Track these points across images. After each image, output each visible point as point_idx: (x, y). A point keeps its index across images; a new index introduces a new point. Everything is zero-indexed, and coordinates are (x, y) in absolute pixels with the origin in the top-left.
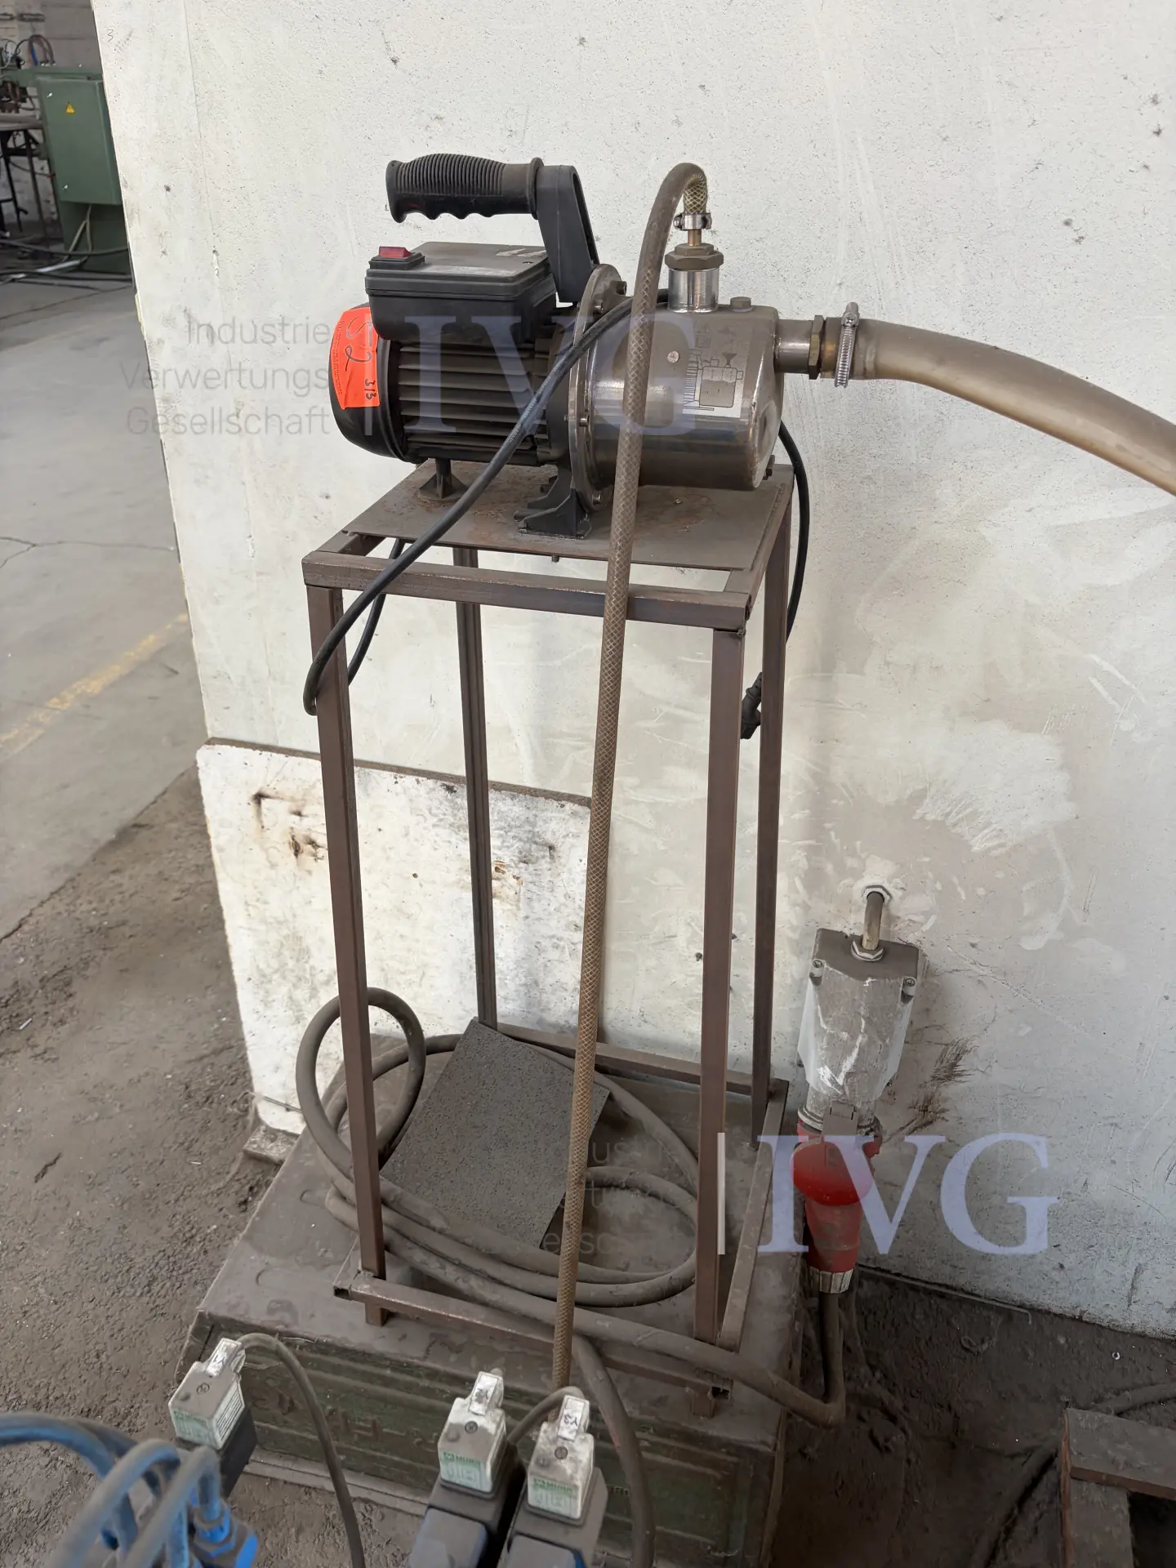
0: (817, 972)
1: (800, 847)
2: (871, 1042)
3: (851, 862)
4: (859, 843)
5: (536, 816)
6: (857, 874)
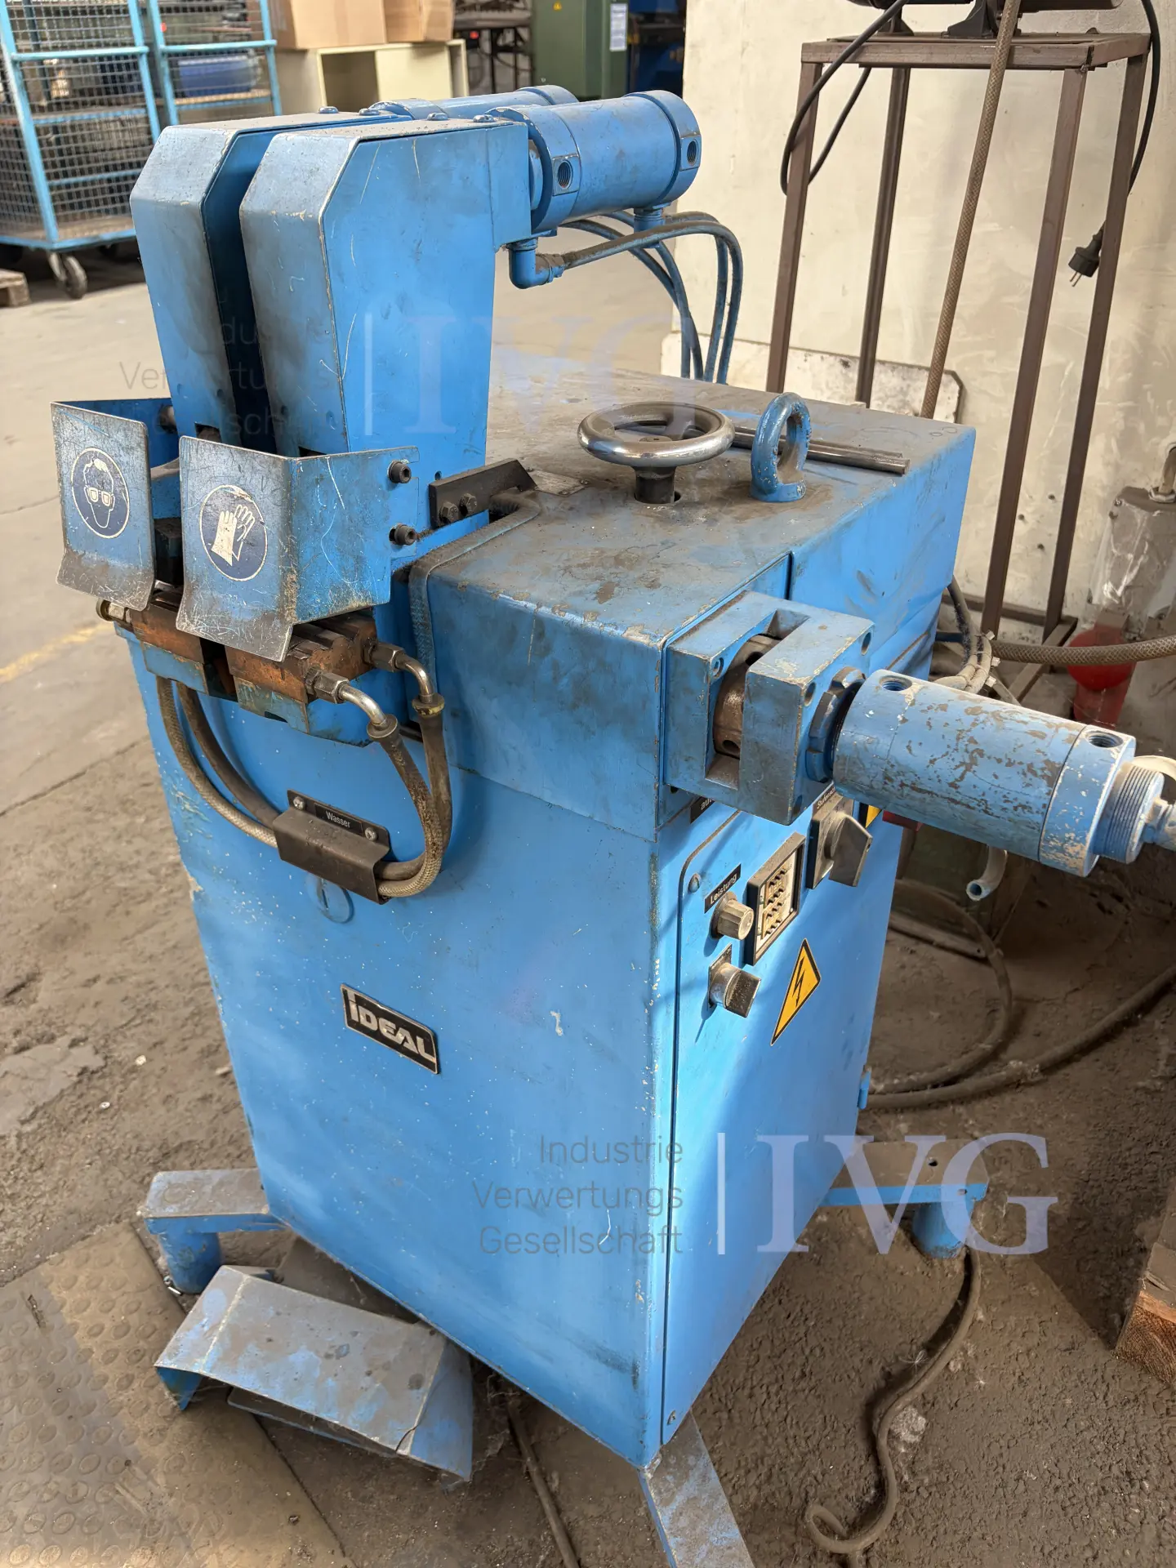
0: (1116, 511)
1: (1121, 409)
2: (1151, 562)
3: (1161, 421)
4: (1169, 402)
5: (909, 386)
6: (1164, 432)
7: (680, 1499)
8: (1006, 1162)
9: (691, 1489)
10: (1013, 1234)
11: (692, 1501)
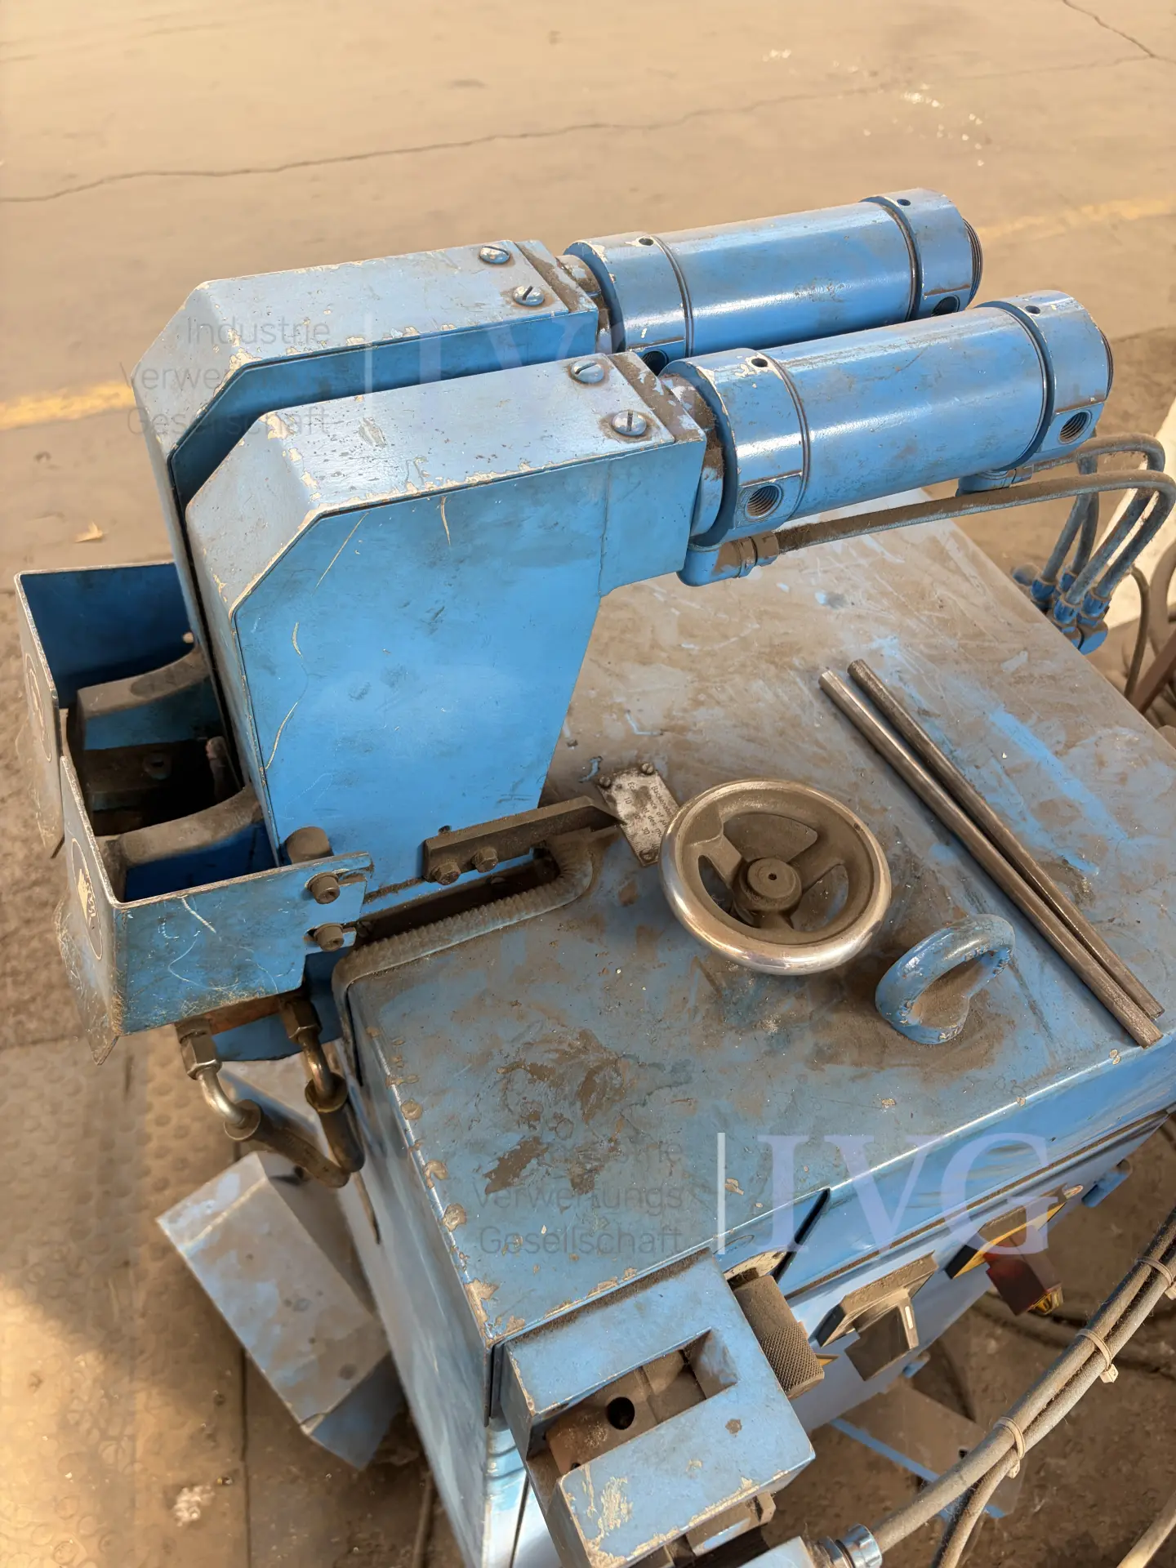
8: (1081, 1451)
10: (1031, 1538)
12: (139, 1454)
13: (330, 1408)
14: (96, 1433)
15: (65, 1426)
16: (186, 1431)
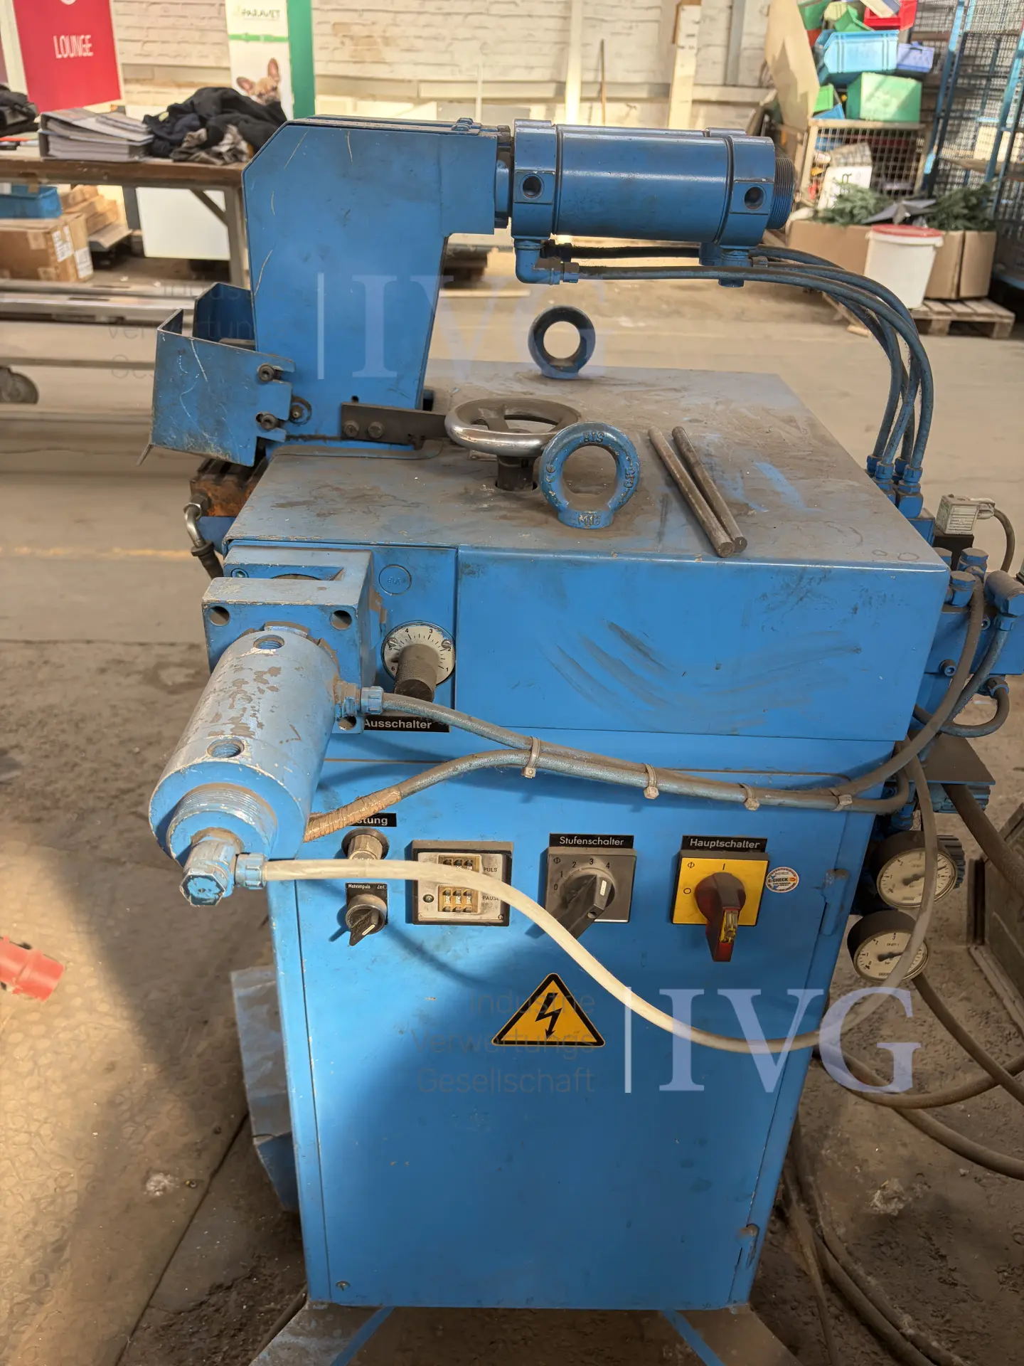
7: (301, 1341)
9: (313, 1346)
11: (304, 1352)
12: (146, 1140)
13: (277, 1135)
14: (127, 1115)
15: (112, 1104)
16: (185, 1140)
